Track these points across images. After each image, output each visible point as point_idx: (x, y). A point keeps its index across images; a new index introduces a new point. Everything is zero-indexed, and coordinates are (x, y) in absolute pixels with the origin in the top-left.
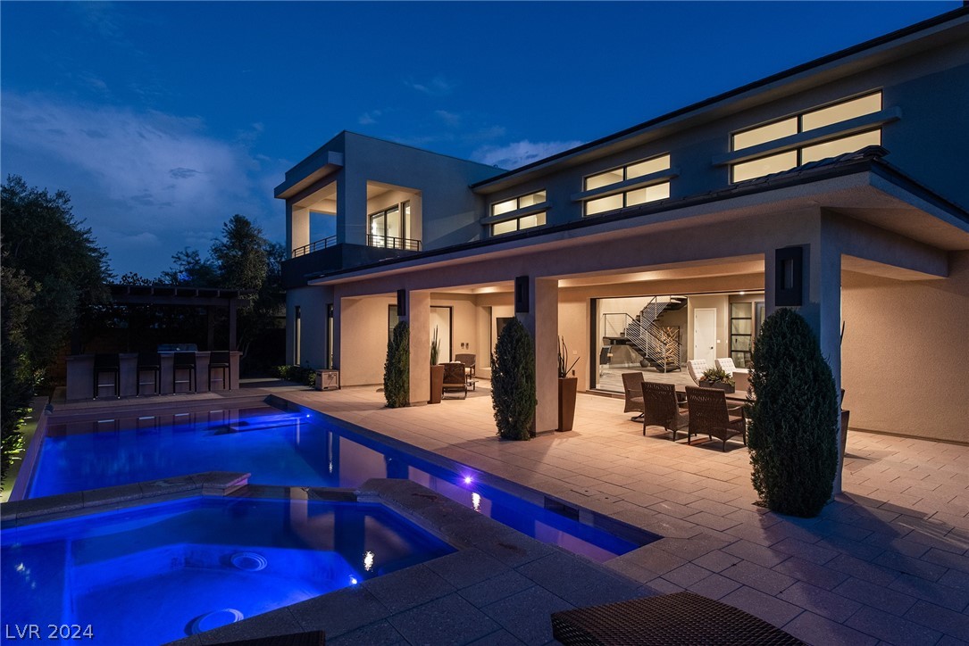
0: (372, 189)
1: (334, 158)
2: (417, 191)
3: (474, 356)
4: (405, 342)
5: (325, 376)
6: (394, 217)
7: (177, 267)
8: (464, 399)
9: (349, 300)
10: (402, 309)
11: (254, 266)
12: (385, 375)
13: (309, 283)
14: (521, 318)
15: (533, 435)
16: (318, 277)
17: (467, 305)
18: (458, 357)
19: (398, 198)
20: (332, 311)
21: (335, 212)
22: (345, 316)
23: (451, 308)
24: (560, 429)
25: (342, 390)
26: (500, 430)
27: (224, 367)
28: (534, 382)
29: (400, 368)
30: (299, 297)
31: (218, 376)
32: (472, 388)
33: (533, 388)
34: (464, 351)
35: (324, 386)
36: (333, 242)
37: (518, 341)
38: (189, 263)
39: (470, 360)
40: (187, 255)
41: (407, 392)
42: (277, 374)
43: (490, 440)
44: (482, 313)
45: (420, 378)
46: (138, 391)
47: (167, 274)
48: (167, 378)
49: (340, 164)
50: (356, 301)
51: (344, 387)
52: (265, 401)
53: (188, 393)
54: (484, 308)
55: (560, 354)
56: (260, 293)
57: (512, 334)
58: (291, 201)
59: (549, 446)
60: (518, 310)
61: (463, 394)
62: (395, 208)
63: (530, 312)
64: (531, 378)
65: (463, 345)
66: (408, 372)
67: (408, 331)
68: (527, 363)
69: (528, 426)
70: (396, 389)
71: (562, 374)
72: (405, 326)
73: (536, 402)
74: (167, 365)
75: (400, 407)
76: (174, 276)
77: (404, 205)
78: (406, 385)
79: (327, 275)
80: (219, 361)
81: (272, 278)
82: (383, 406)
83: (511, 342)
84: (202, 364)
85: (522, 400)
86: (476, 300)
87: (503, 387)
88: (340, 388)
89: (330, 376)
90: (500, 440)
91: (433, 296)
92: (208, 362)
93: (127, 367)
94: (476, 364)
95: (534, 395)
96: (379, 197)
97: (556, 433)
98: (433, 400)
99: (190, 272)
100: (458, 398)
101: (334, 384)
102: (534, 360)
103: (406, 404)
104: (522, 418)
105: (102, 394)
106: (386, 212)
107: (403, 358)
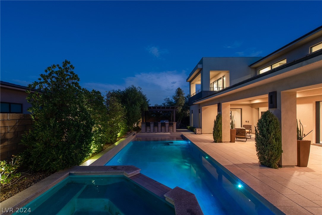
0: (212, 73)
1: (200, 66)
2: (228, 71)
3: (251, 126)
4: (220, 121)
5: (197, 130)
6: (220, 82)
7: (165, 102)
8: (245, 142)
9: (204, 108)
10: (219, 110)
11: (182, 100)
12: (213, 131)
13: (194, 103)
14: (272, 111)
15: (280, 166)
16: (195, 102)
17: (249, 107)
18: (244, 126)
19: (221, 76)
20: (200, 111)
21: (200, 83)
22: (203, 112)
23: (241, 109)
24: (299, 165)
25: (203, 135)
26: (260, 161)
27: (172, 126)
28: (281, 142)
29: (218, 130)
30: (192, 108)
31: (171, 128)
32: (250, 137)
33: (280, 144)
34: (247, 124)
35: (197, 133)
36: (200, 91)
37: (270, 122)
38: (167, 101)
39: (249, 127)
40: (167, 99)
41: (221, 138)
42: (187, 128)
43: (255, 165)
44: (255, 110)
45: (226, 133)
46: (154, 131)
47: (163, 104)
48: (160, 128)
49: (201, 68)
50: (206, 108)
51: (203, 133)
52: (181, 136)
53: (164, 132)
54: (256, 108)
55: (298, 129)
56: (183, 107)
57: (267, 118)
58: (190, 82)
59: (291, 176)
60: (270, 108)
61: (245, 140)
62: (221, 78)
63: (278, 108)
64: (278, 139)
65: (246, 121)
66: (222, 131)
67: (221, 117)
68: (276, 132)
69: (277, 162)
70: (217, 136)
71: (299, 138)
72: (220, 115)
73: (282, 151)
74: (160, 125)
75: (218, 142)
76: (164, 104)
77: (223, 77)
78: (221, 136)
79: (197, 101)
80: (171, 125)
81: (186, 103)
82: (213, 141)
83: (266, 122)
84: (167, 125)
85: (273, 149)
86: (252, 106)
87: (261, 142)
88: (202, 134)
89: (199, 130)
90: (260, 166)
91: (231, 105)
92: (168, 125)
93: (152, 125)
94: (252, 128)
95: (281, 148)
96: (215, 76)
97: (295, 167)
98: (232, 141)
99: (168, 103)
100: (243, 141)
101: (200, 132)
102: (280, 131)
103: (221, 142)
104: (273, 158)
105: (148, 131)
106: (218, 80)
107: (220, 126)
